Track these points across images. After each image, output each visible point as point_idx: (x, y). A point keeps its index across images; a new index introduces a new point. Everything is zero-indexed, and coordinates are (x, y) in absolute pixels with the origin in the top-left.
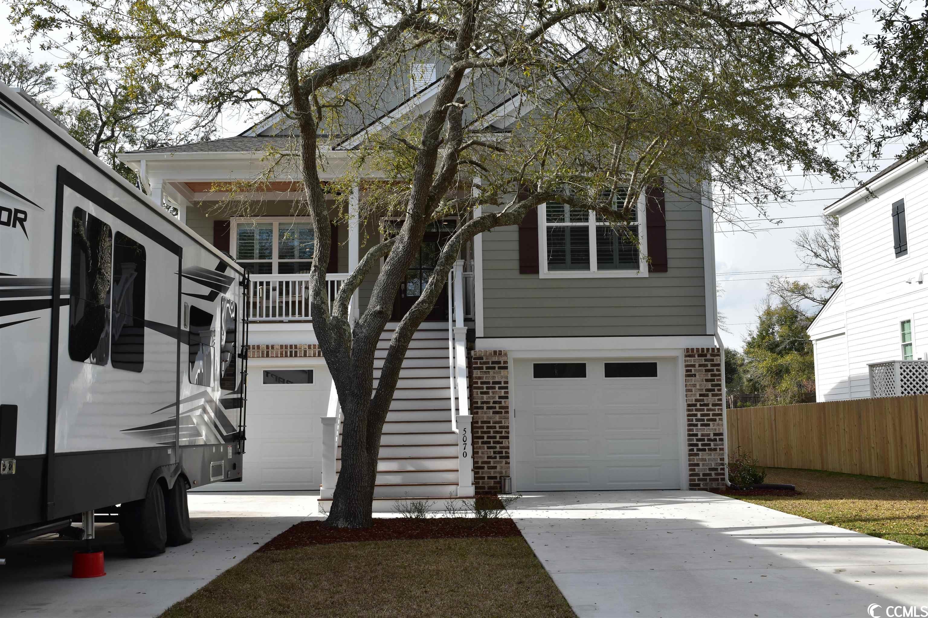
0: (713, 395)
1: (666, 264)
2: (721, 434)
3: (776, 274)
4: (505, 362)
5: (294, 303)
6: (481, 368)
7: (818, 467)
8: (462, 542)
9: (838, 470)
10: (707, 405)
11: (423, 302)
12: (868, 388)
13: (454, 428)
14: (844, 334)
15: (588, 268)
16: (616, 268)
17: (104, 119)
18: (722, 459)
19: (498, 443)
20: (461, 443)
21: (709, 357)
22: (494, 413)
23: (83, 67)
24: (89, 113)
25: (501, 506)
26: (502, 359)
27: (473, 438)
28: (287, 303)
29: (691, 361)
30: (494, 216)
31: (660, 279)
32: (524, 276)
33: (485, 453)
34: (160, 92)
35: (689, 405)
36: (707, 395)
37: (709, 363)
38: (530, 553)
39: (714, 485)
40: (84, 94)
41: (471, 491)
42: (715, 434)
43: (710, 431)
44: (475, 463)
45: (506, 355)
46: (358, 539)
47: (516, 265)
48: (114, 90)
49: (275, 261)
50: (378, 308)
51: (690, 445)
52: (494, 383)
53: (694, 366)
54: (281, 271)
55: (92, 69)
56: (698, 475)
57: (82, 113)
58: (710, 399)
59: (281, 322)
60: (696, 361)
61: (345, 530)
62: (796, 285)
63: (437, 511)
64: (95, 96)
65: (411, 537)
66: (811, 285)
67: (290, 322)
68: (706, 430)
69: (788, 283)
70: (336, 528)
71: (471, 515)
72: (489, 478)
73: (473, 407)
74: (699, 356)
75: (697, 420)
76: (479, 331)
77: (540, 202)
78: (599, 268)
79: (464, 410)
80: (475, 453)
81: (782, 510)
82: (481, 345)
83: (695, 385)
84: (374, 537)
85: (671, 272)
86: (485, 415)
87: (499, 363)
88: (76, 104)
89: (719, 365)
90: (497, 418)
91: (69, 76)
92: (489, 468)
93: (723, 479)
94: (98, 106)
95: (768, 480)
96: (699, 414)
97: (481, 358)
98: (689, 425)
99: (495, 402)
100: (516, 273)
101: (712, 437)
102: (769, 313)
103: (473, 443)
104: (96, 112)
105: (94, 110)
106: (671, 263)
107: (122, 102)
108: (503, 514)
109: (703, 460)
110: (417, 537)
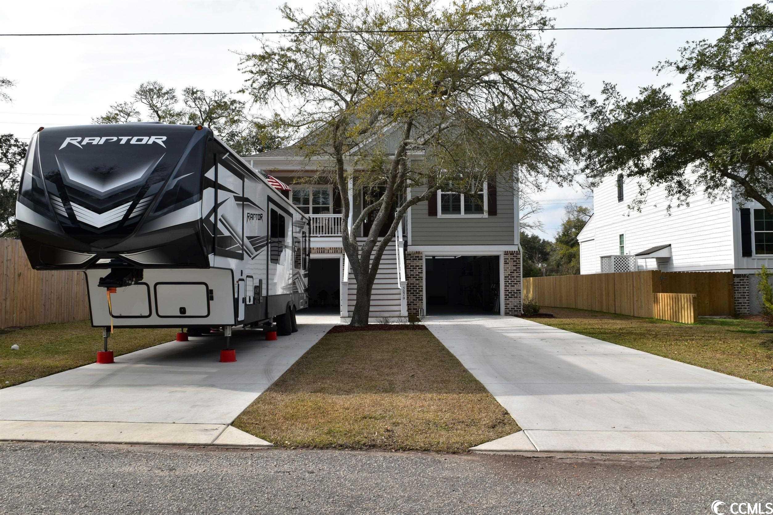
0: (517, 272)
1: (496, 212)
2: (520, 290)
3: (570, 202)
4: (421, 257)
5: (319, 227)
6: (410, 259)
7: (574, 307)
8: (406, 332)
9: (582, 308)
10: (514, 277)
11: (389, 235)
12: (600, 268)
13: (399, 287)
14: (593, 240)
15: (460, 213)
16: (473, 213)
17: (204, 118)
18: (520, 302)
19: (418, 293)
20: (402, 293)
21: (515, 255)
22: (416, 280)
23: (192, 91)
24: (195, 115)
25: (419, 320)
26: (420, 255)
27: (407, 291)
28: (316, 227)
29: (507, 257)
30: (418, 197)
31: (494, 219)
32: (430, 217)
33: (412, 297)
34: (235, 105)
35: (505, 277)
36: (514, 273)
37: (515, 258)
38: (432, 334)
39: (516, 313)
40: (193, 105)
41: (406, 314)
42: (517, 290)
43: (514, 289)
44: (408, 302)
45: (421, 253)
46: (364, 330)
47: (426, 212)
48: (208, 102)
49: (311, 206)
50: (372, 239)
51: (505, 295)
52: (416, 266)
53: (508, 259)
54: (314, 213)
55: (197, 91)
56: (508, 309)
57: (191, 115)
58: (515, 274)
59: (317, 237)
60: (509, 257)
61: (358, 327)
62: (581, 207)
63: (393, 322)
64: (199, 106)
65: (384, 330)
66: (589, 208)
67: (321, 237)
68: (513, 289)
69: (576, 207)
70: (355, 327)
71: (409, 323)
72: (414, 309)
73: (407, 277)
74: (511, 254)
75: (509, 284)
76: (410, 243)
77: (438, 189)
78: (465, 213)
79: (403, 279)
80: (408, 298)
81: (540, 323)
82: (410, 249)
83: (508, 268)
84: (371, 330)
85: (498, 216)
86: (413, 281)
87: (418, 257)
88: (187, 110)
89: (519, 259)
90: (417, 282)
91: (185, 95)
92: (414, 305)
93: (520, 311)
94: (200, 111)
95: (542, 311)
96: (510, 281)
97: (410, 255)
98: (505, 286)
99: (416, 275)
100: (427, 216)
101: (515, 291)
102: (569, 221)
103: (407, 293)
104: (199, 114)
105: (198, 113)
106: (498, 211)
107: (213, 109)
108: (420, 323)
109: (511, 302)
110: (387, 330)
